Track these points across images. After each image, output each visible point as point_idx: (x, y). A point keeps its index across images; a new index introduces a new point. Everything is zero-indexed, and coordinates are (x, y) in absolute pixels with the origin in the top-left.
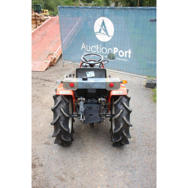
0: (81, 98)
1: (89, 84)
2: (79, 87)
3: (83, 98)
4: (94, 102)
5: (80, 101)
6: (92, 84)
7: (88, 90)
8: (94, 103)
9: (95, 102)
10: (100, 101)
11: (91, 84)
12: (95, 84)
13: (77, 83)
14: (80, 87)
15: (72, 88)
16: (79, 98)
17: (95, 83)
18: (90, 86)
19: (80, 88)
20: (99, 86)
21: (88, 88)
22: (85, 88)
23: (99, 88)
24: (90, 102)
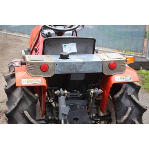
0: (61, 89)
1: (74, 65)
2: (57, 70)
3: (64, 90)
4: (77, 95)
5: (60, 95)
6: (80, 65)
7: (72, 75)
8: (78, 98)
9: (79, 96)
10: (94, 94)
11: (77, 65)
12: (84, 66)
13: (54, 63)
14: (59, 71)
15: (45, 73)
16: (58, 91)
17: (84, 63)
18: (76, 69)
19: (58, 73)
20: (90, 69)
21: (73, 71)
22: (67, 71)
23: (91, 72)
24: (71, 96)
